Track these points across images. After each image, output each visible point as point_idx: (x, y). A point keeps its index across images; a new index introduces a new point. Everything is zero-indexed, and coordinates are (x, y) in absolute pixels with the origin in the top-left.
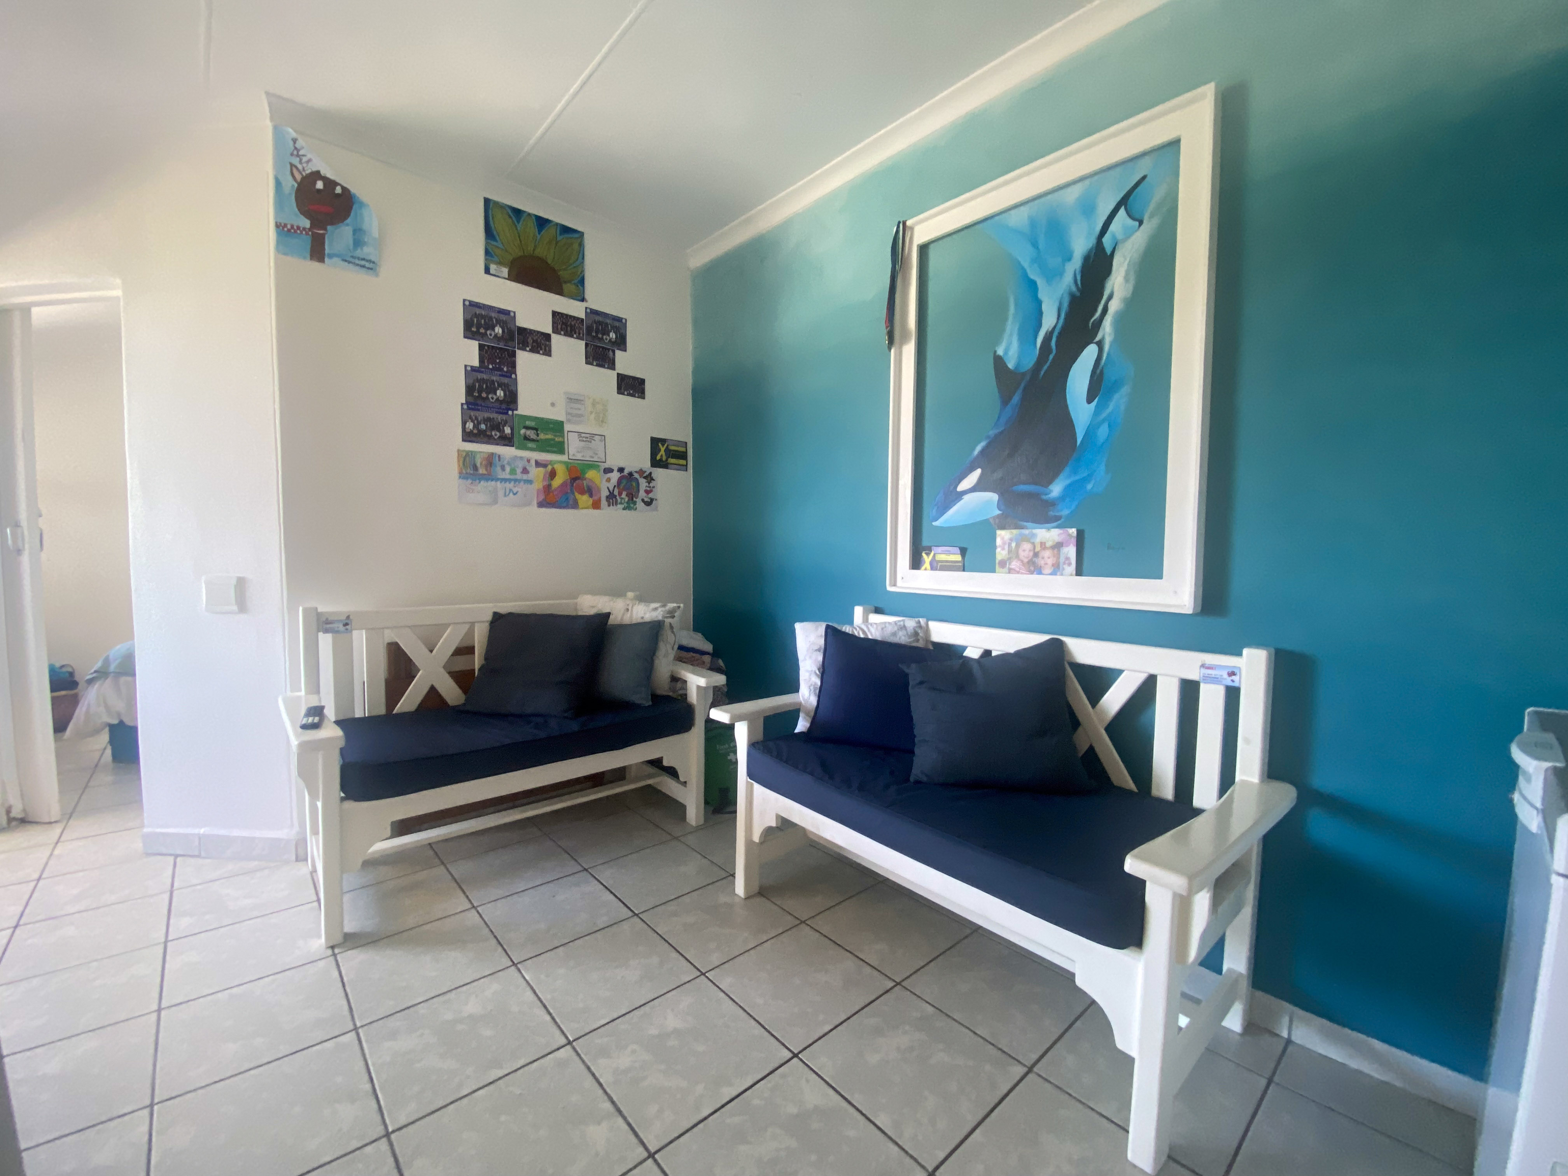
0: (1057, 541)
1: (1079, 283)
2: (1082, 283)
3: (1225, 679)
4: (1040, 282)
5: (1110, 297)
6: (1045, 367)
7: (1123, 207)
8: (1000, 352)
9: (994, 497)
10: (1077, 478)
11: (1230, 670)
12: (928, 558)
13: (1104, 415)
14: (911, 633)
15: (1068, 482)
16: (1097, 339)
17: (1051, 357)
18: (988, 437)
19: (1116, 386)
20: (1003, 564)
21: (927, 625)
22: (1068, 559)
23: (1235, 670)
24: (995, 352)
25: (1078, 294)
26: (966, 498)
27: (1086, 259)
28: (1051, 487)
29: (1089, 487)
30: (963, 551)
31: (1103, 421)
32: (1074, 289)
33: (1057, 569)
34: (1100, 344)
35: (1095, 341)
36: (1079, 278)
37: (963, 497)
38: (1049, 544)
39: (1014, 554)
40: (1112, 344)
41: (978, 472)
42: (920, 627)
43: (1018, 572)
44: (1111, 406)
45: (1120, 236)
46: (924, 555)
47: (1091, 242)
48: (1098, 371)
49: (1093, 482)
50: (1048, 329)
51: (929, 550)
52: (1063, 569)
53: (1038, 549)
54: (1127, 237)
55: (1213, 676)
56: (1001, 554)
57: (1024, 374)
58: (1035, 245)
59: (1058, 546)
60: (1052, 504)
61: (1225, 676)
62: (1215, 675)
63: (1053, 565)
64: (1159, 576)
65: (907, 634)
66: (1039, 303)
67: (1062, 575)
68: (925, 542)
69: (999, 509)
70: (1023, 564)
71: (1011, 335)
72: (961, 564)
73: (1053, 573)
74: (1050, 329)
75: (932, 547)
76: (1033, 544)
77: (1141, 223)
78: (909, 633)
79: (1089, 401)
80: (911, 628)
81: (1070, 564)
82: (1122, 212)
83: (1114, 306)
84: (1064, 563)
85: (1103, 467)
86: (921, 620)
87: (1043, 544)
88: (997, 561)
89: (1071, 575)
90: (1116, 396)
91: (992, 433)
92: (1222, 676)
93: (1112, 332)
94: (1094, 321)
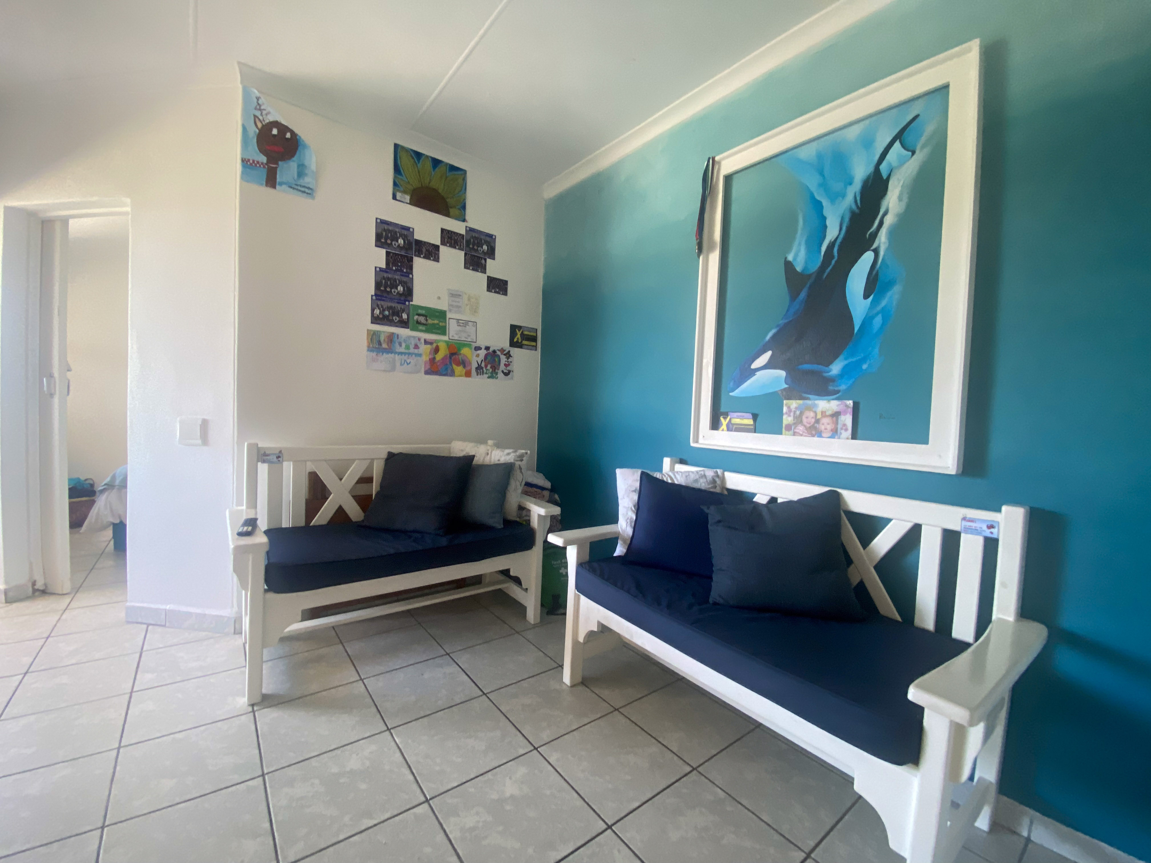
0: (835, 410)
1: (859, 202)
2: (861, 204)
3: (984, 531)
4: (825, 203)
5: (886, 213)
6: (828, 271)
7: (898, 140)
8: (790, 258)
9: (783, 373)
10: (854, 359)
11: (989, 524)
12: (725, 421)
13: (879, 308)
14: (710, 481)
15: (846, 362)
17: (833, 262)
18: (778, 326)
19: (889, 284)
20: (789, 428)
21: (723, 474)
22: (845, 425)
23: (994, 524)
24: (786, 258)
25: (857, 211)
26: (758, 374)
27: (866, 182)
28: (830, 367)
29: (865, 367)
30: (755, 417)
31: (877, 314)
32: (854, 207)
33: (835, 433)
34: (876, 252)
35: (872, 248)
36: (858, 198)
37: (756, 374)
38: (828, 413)
39: (798, 420)
40: (887, 250)
41: (769, 354)
42: (718, 476)
43: (801, 435)
44: (884, 303)
45: (894, 164)
46: (722, 419)
47: (871, 169)
48: (874, 273)
49: (868, 363)
50: (831, 240)
51: (725, 415)
52: (841, 434)
53: (819, 416)
54: (901, 165)
55: (974, 528)
56: (787, 420)
57: (810, 276)
58: (821, 173)
59: (836, 415)
60: (832, 380)
61: (985, 527)
62: (975, 527)
63: (832, 430)
64: (926, 442)
65: (707, 481)
66: (824, 219)
67: (839, 438)
68: (723, 409)
69: (786, 383)
70: (806, 429)
71: (800, 244)
72: (752, 427)
73: (832, 437)
74: (833, 240)
75: (729, 413)
76: (815, 413)
77: (913, 153)
78: (709, 481)
79: (866, 297)
80: (710, 477)
81: (846, 430)
82: (897, 144)
83: (889, 220)
84: (842, 429)
85: (876, 351)
86: (718, 470)
87: (823, 413)
88: (784, 426)
89: (848, 439)
90: (889, 294)
91: (782, 322)
92: (981, 528)
93: (887, 242)
94: (871, 233)
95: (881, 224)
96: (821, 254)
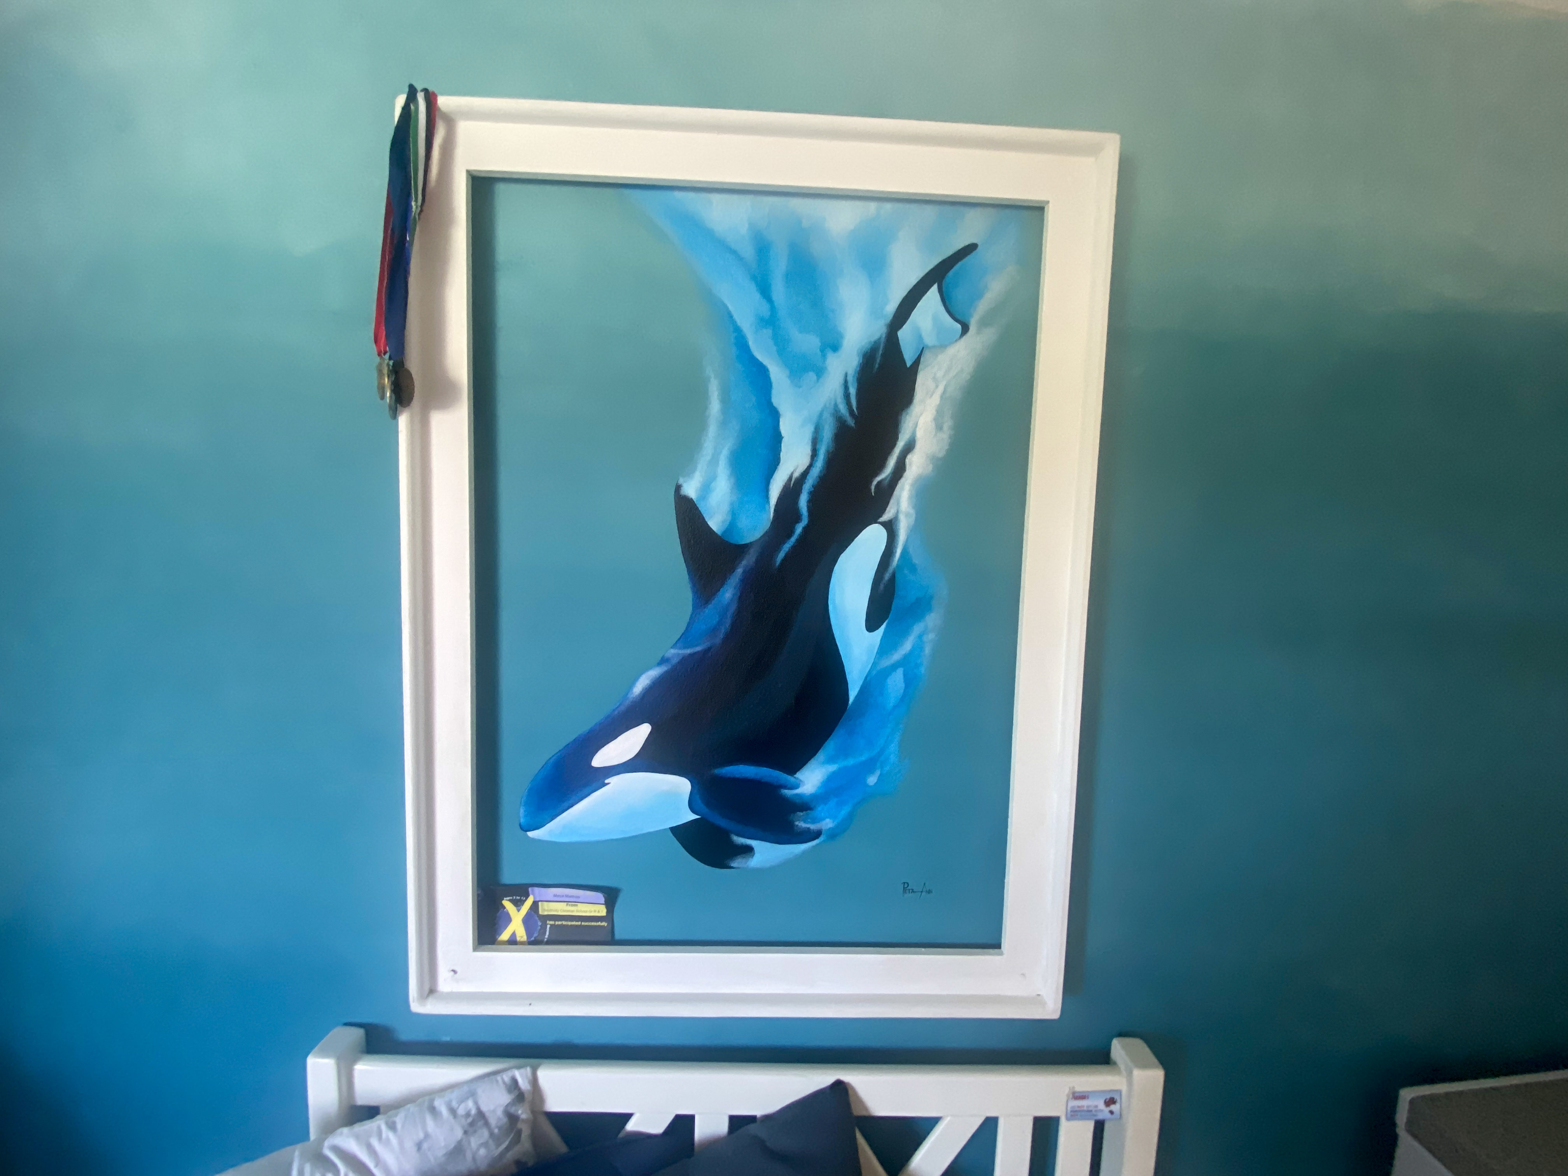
1: (853, 401)
2: (858, 406)
3: (1101, 1111)
4: (777, 373)
5: (910, 447)
6: (787, 547)
7: (935, 287)
8: (691, 490)
9: (682, 785)
10: (850, 762)
11: (1108, 1097)
12: (519, 911)
13: (897, 656)
15: (833, 768)
16: (885, 517)
17: (799, 529)
18: (663, 661)
19: (917, 609)
23: (1116, 1097)
24: (678, 488)
25: (851, 422)
26: (615, 782)
27: (868, 358)
28: (798, 775)
30: (611, 896)
31: (894, 667)
32: (843, 409)
34: (891, 527)
35: (881, 520)
36: (853, 391)
37: (606, 781)
40: (913, 530)
41: (644, 730)
44: (907, 646)
45: (929, 339)
46: (507, 904)
48: (887, 576)
49: (878, 773)
51: (519, 893)
54: (942, 347)
55: (1085, 1108)
58: (765, 291)
60: (804, 806)
61: (1101, 1106)
62: (1088, 1107)
64: (995, 945)
66: (775, 415)
69: (693, 811)
71: (714, 461)
72: (604, 924)
74: (796, 475)
77: (965, 329)
79: (871, 626)
82: (933, 292)
83: (916, 465)
90: (917, 629)
91: (675, 653)
92: (1096, 1106)
93: (912, 512)
94: (879, 483)
95: (900, 469)
96: (768, 502)
